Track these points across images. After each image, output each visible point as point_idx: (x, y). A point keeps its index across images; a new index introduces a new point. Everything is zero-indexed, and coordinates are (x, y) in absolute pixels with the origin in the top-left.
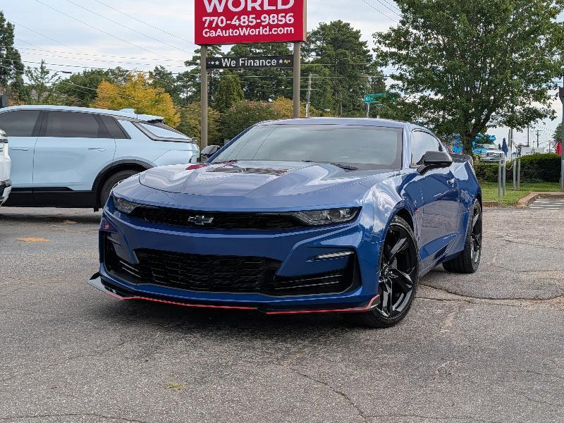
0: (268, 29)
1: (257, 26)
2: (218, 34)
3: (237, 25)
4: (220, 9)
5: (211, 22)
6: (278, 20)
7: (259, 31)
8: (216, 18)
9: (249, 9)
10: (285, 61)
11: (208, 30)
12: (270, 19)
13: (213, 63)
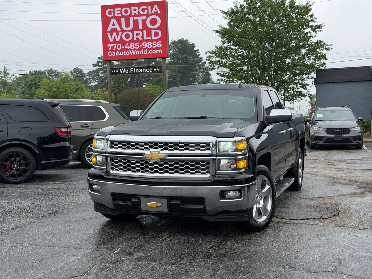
0: (146, 51)
1: (140, 49)
2: (117, 54)
3: (128, 49)
4: (118, 40)
5: (113, 47)
6: (153, 46)
7: (141, 52)
8: (115, 45)
9: (135, 39)
10: (158, 69)
11: (111, 52)
12: (147, 45)
13: (114, 71)
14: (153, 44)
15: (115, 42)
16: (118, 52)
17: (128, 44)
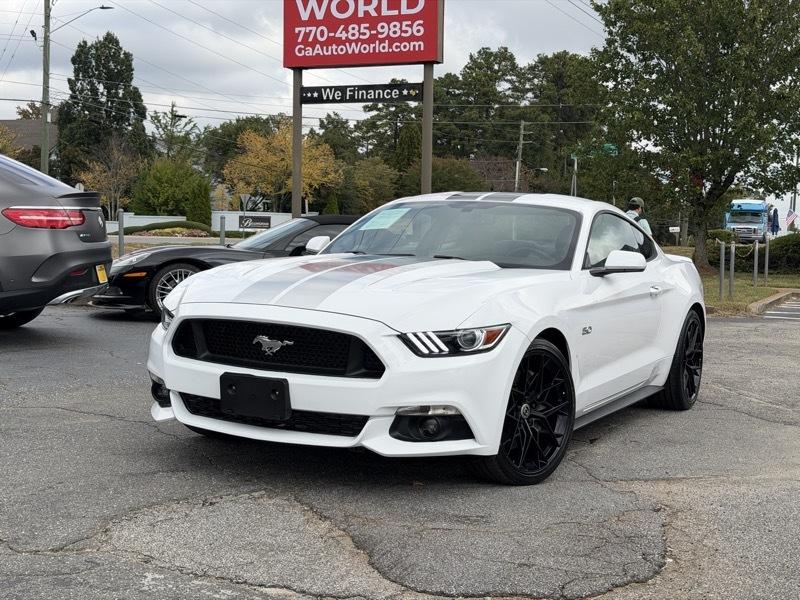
0: (386, 45)
1: (372, 39)
2: (316, 52)
3: (344, 38)
4: (320, 15)
5: (307, 35)
6: (402, 31)
7: (374, 48)
8: (314, 29)
9: (361, 14)
10: (411, 92)
11: (303, 47)
12: (389, 29)
13: (309, 95)
14: (404, 28)
15: (312, 21)
16: (318, 46)
17: (342, 27)
